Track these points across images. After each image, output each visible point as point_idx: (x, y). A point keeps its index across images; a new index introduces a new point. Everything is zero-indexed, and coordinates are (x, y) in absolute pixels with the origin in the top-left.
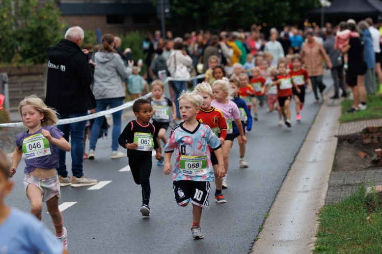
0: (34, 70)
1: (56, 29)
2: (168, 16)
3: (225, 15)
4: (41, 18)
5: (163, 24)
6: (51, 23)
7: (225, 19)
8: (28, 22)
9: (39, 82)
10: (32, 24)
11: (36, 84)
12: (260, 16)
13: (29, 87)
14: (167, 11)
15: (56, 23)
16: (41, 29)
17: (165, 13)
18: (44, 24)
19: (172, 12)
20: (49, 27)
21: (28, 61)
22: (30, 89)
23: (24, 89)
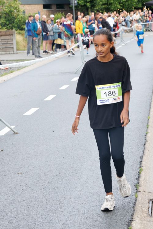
0: (8, 33)
1: (18, 11)
2: (76, 5)
3: (104, 4)
4: (11, 6)
5: (74, 9)
6: (16, 8)
7: (104, 6)
8: (4, 8)
9: (10, 39)
10: (6, 9)
11: (9, 40)
12: (121, 4)
13: (5, 42)
14: (76, 2)
15: (19, 9)
16: (11, 12)
17: (75, 3)
18: (12, 9)
19: (78, 3)
20: (15, 11)
21: (4, 28)
22: (6, 43)
23: (3, 43)
